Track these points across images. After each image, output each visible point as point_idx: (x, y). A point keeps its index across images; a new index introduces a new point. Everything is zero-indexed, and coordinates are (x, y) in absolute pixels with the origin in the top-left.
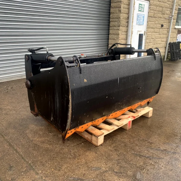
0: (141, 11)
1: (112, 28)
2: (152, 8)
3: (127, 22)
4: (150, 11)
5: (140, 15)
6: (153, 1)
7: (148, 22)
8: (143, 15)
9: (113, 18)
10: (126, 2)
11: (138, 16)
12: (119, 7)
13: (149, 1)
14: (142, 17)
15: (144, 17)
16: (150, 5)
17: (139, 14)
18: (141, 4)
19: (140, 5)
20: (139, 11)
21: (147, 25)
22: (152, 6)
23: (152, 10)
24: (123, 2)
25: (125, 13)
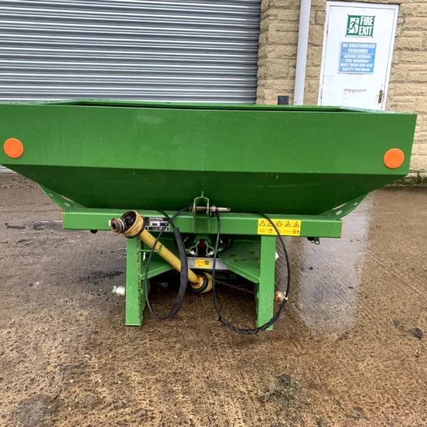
0: (357, 34)
1: (259, 82)
2: (415, 22)
3: (293, 67)
4: (406, 32)
6: (415, 5)
7: (393, 64)
8: (371, 46)
9: (260, 58)
10: (287, 15)
11: (344, 49)
12: (266, 30)
13: (399, 4)
14: (364, 51)
15: (372, 52)
16: (403, 15)
17: (348, 43)
18: (360, 17)
19: (352, 19)
20: (348, 34)
21: (392, 74)
22: (408, 19)
23: (419, 29)
24: (276, 16)
25: (286, 44)
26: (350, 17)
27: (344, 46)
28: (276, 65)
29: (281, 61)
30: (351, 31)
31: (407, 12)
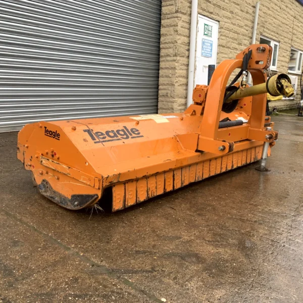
0: (207, 35)
1: (164, 59)
2: (224, 32)
3: (187, 50)
4: (221, 37)
5: (206, 41)
6: (224, 23)
7: (217, 53)
8: (211, 42)
9: (166, 43)
10: (185, 19)
11: (203, 43)
12: (174, 26)
13: (219, 22)
14: (209, 45)
15: (211, 45)
16: (221, 28)
17: (205, 39)
18: (207, 25)
19: (206, 26)
20: (205, 34)
21: (217, 58)
22: (222, 30)
23: (225, 36)
24: (181, 18)
25: (184, 36)
26: (205, 25)
27: (204, 40)
28: (181, 48)
29: (183, 46)
30: (206, 33)
31: (222, 26)
